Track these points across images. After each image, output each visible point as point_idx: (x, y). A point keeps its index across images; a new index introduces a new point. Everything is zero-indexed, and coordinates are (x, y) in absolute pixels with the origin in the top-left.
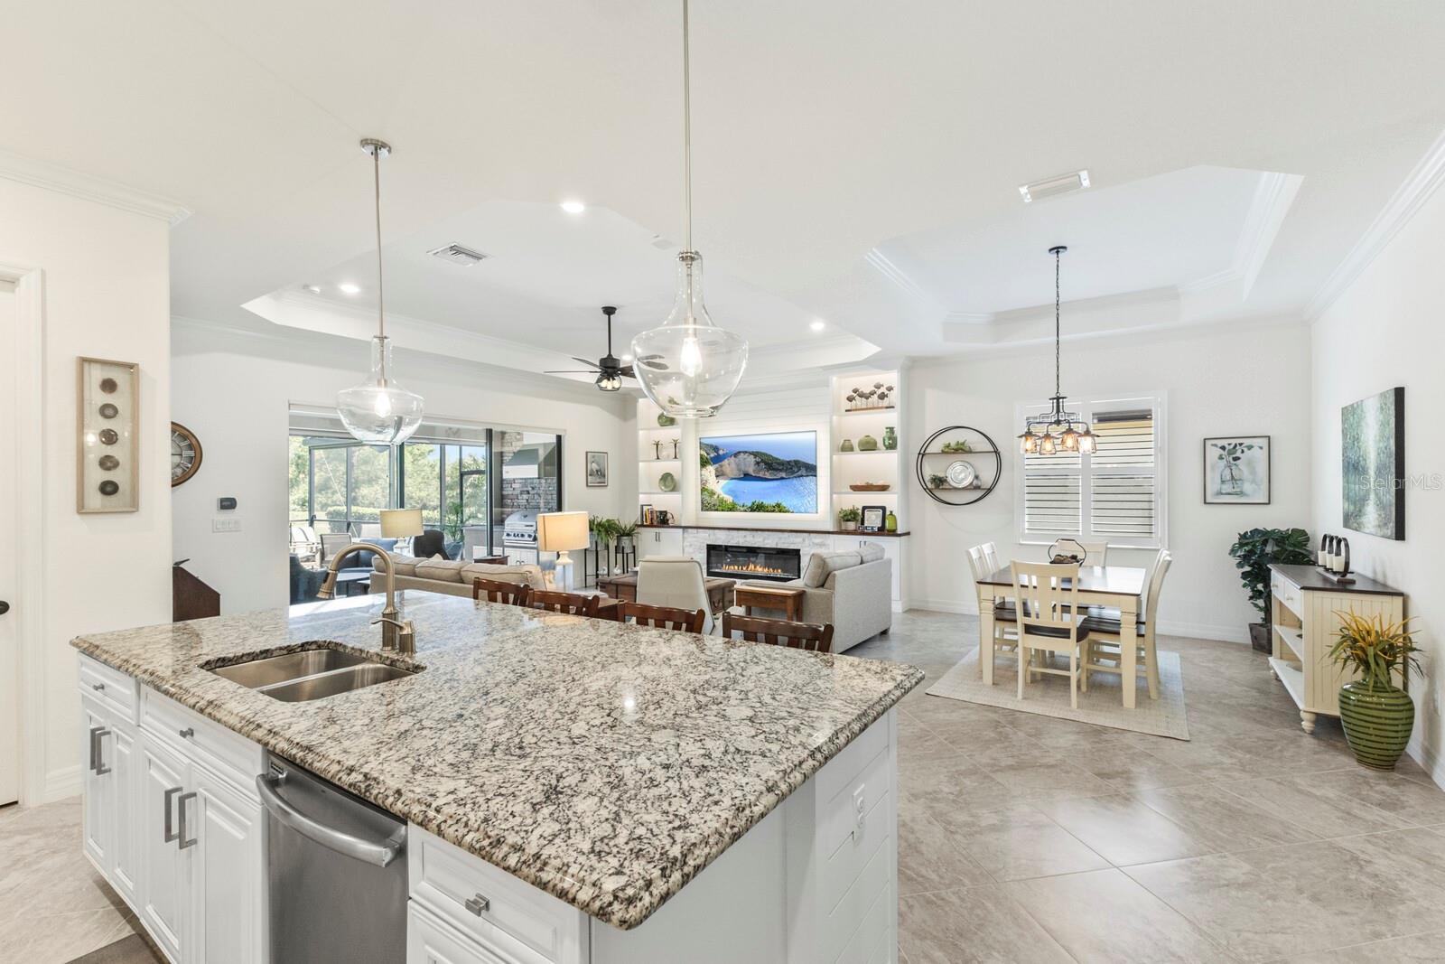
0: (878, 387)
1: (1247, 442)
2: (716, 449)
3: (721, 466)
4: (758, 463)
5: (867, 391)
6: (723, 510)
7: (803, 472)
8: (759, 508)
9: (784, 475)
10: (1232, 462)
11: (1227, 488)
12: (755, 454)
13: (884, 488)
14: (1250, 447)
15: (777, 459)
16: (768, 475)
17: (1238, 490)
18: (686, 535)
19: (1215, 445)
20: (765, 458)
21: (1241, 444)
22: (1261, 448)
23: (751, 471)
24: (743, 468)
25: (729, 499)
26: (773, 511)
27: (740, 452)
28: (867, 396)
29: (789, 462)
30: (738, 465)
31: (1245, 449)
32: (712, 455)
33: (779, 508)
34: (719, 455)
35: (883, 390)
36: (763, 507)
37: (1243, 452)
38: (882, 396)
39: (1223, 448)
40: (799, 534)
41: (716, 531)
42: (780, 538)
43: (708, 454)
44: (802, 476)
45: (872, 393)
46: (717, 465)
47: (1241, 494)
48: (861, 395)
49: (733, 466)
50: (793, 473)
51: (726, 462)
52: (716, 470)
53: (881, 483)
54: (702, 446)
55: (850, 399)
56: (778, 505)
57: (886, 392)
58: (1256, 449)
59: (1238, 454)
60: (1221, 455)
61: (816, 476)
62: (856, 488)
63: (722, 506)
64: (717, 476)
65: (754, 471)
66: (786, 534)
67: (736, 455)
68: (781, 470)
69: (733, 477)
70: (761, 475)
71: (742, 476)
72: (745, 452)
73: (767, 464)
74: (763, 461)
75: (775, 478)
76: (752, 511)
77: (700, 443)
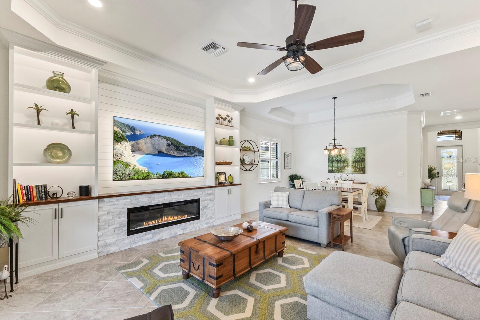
0: (228, 116)
2: (132, 129)
3: (138, 144)
4: (169, 145)
5: (224, 117)
6: (138, 179)
7: (197, 153)
8: (168, 175)
9: (186, 154)
10: (287, 159)
11: (287, 165)
12: (168, 139)
13: (229, 164)
15: (182, 144)
16: (176, 154)
18: (101, 205)
19: (286, 154)
20: (175, 143)
22: (290, 156)
23: (164, 149)
24: (157, 147)
25: (145, 169)
26: (179, 177)
27: (155, 135)
29: (189, 147)
30: (153, 145)
32: (128, 133)
33: (182, 175)
34: (135, 134)
35: (229, 118)
36: (172, 174)
38: (230, 121)
41: (138, 196)
42: (189, 194)
43: (123, 132)
44: (196, 156)
45: (226, 119)
46: (133, 142)
48: (222, 118)
49: (149, 145)
50: (192, 153)
51: (142, 141)
52: (132, 146)
53: (228, 161)
54: (116, 123)
55: (217, 119)
56: (182, 173)
61: (203, 156)
62: (218, 164)
63: (137, 176)
64: (133, 151)
65: (166, 150)
66: (192, 191)
67: (152, 137)
68: (184, 151)
69: (148, 153)
70: (171, 153)
71: (157, 153)
72: (160, 136)
73: (175, 146)
74: (172, 144)
75: (181, 155)
76: (163, 178)
77: (114, 120)
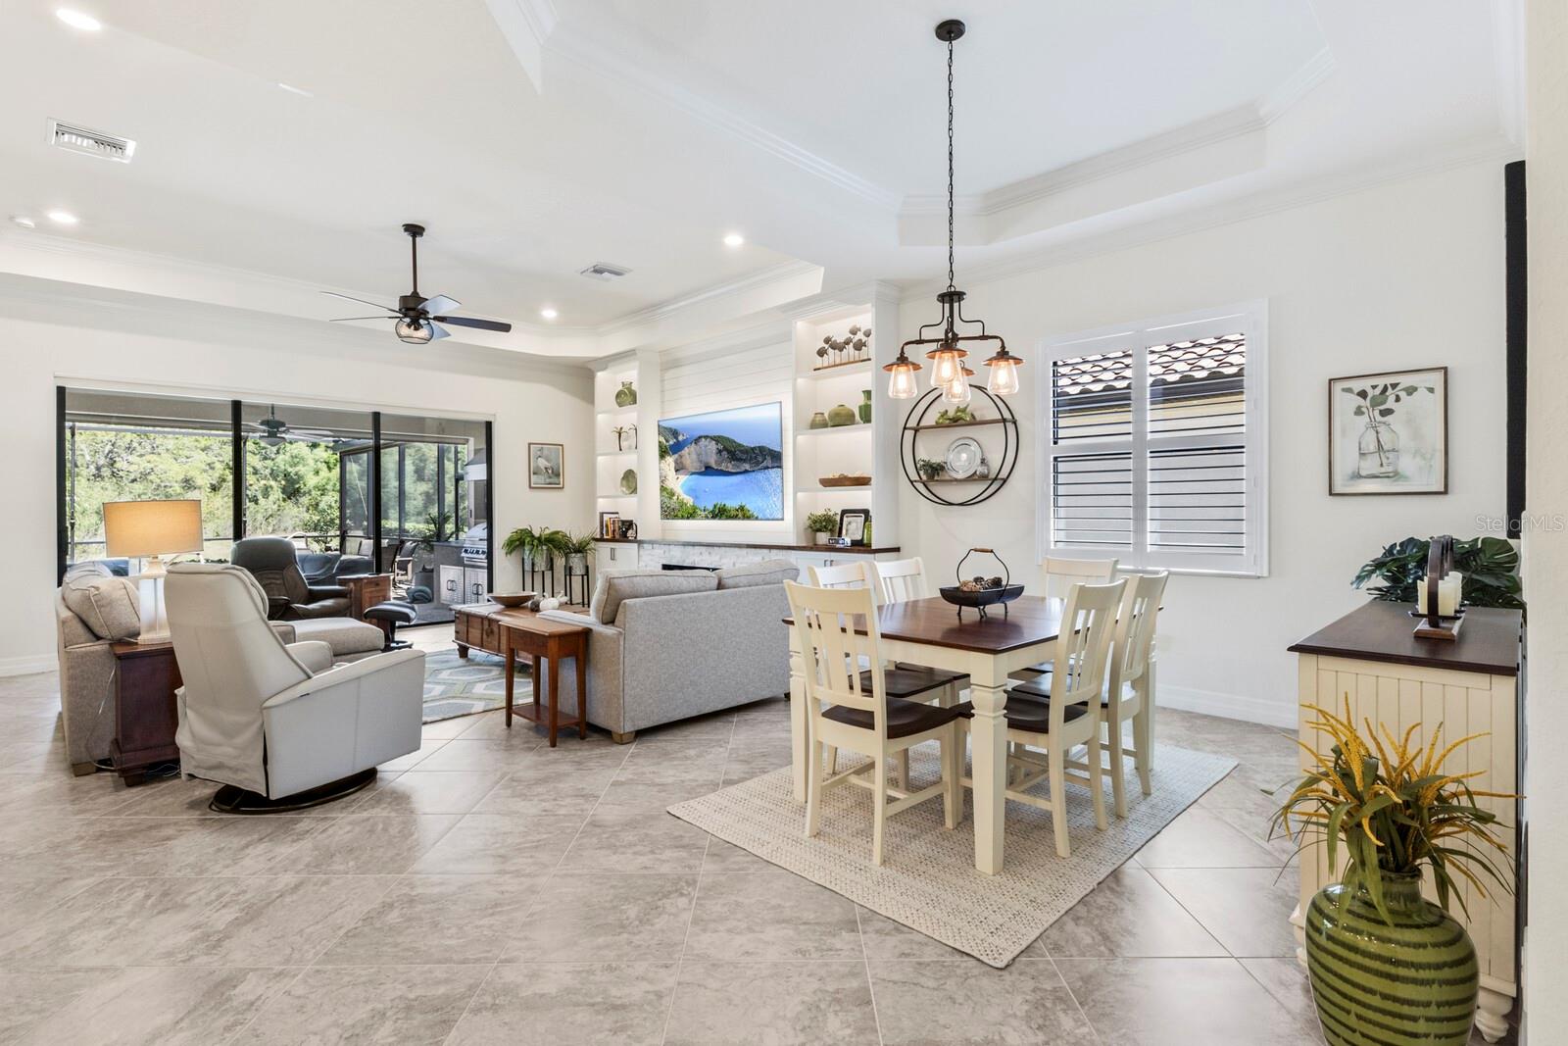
0: (854, 332)
1: (1405, 381)
2: (675, 433)
3: (681, 457)
4: (720, 452)
5: (840, 340)
6: (682, 518)
7: (768, 462)
8: (720, 513)
9: (747, 466)
10: (1379, 418)
11: (1370, 465)
12: (717, 439)
13: (863, 481)
14: (1411, 390)
15: (740, 445)
16: (730, 468)
17: (1390, 469)
18: (642, 552)
19: (1349, 390)
20: (728, 445)
21: (1394, 386)
22: (1431, 390)
23: (712, 462)
24: (704, 458)
25: (689, 501)
26: (735, 517)
27: (700, 437)
28: (840, 347)
29: (753, 449)
30: (699, 455)
31: (1402, 395)
32: (671, 443)
33: (742, 514)
34: (678, 441)
35: (860, 336)
36: (725, 510)
37: (1398, 399)
38: (859, 346)
39: (1363, 394)
40: (758, 550)
41: (671, 547)
42: (738, 557)
43: (667, 441)
44: (767, 468)
45: (847, 342)
46: (676, 456)
47: (1395, 475)
48: (834, 346)
49: (694, 456)
50: (758, 463)
51: (685, 451)
52: (676, 462)
53: (857, 474)
54: (661, 430)
55: (821, 353)
56: (742, 508)
57: (864, 339)
58: (1422, 393)
59: (1390, 403)
60: (1359, 408)
61: (780, 467)
62: (828, 483)
63: (681, 512)
64: (677, 471)
65: (716, 462)
66: (744, 551)
67: (697, 440)
68: (745, 461)
69: (694, 471)
70: (723, 467)
71: (703, 469)
72: (706, 437)
73: (729, 452)
74: (725, 449)
75: (738, 470)
76: (714, 517)
77: (659, 426)
